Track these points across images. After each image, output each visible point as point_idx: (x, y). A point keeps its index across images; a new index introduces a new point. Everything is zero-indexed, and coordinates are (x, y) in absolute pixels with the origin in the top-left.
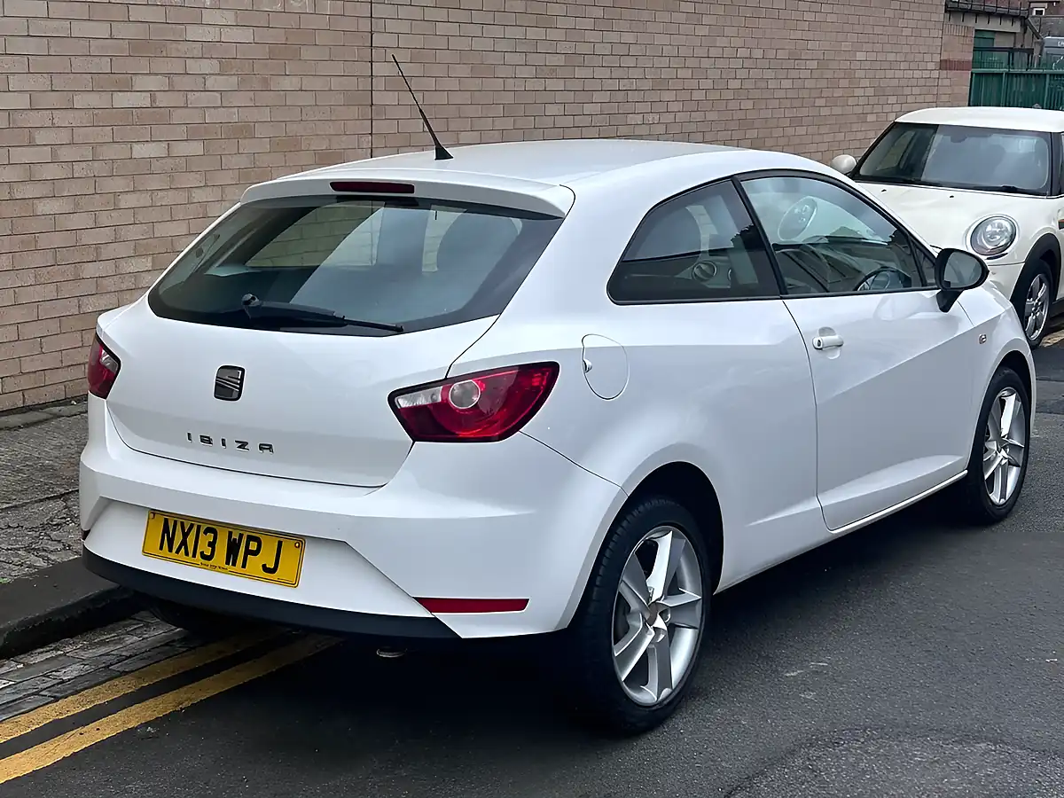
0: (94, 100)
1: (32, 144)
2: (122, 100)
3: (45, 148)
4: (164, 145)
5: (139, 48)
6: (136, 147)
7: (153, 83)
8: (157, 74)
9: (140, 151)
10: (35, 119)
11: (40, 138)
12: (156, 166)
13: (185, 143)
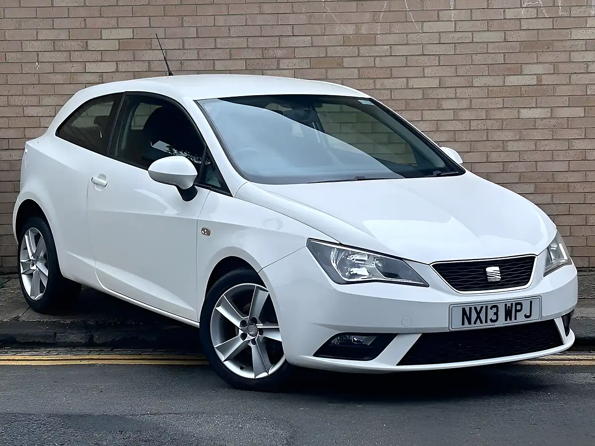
0: (489, 81)
1: (439, 108)
2: (512, 80)
3: (450, 111)
4: (549, 110)
5: (529, 46)
6: (522, 111)
7: (539, 69)
8: (544, 63)
9: (525, 113)
10: (442, 93)
11: (446, 104)
12: (539, 124)
13: (567, 108)
